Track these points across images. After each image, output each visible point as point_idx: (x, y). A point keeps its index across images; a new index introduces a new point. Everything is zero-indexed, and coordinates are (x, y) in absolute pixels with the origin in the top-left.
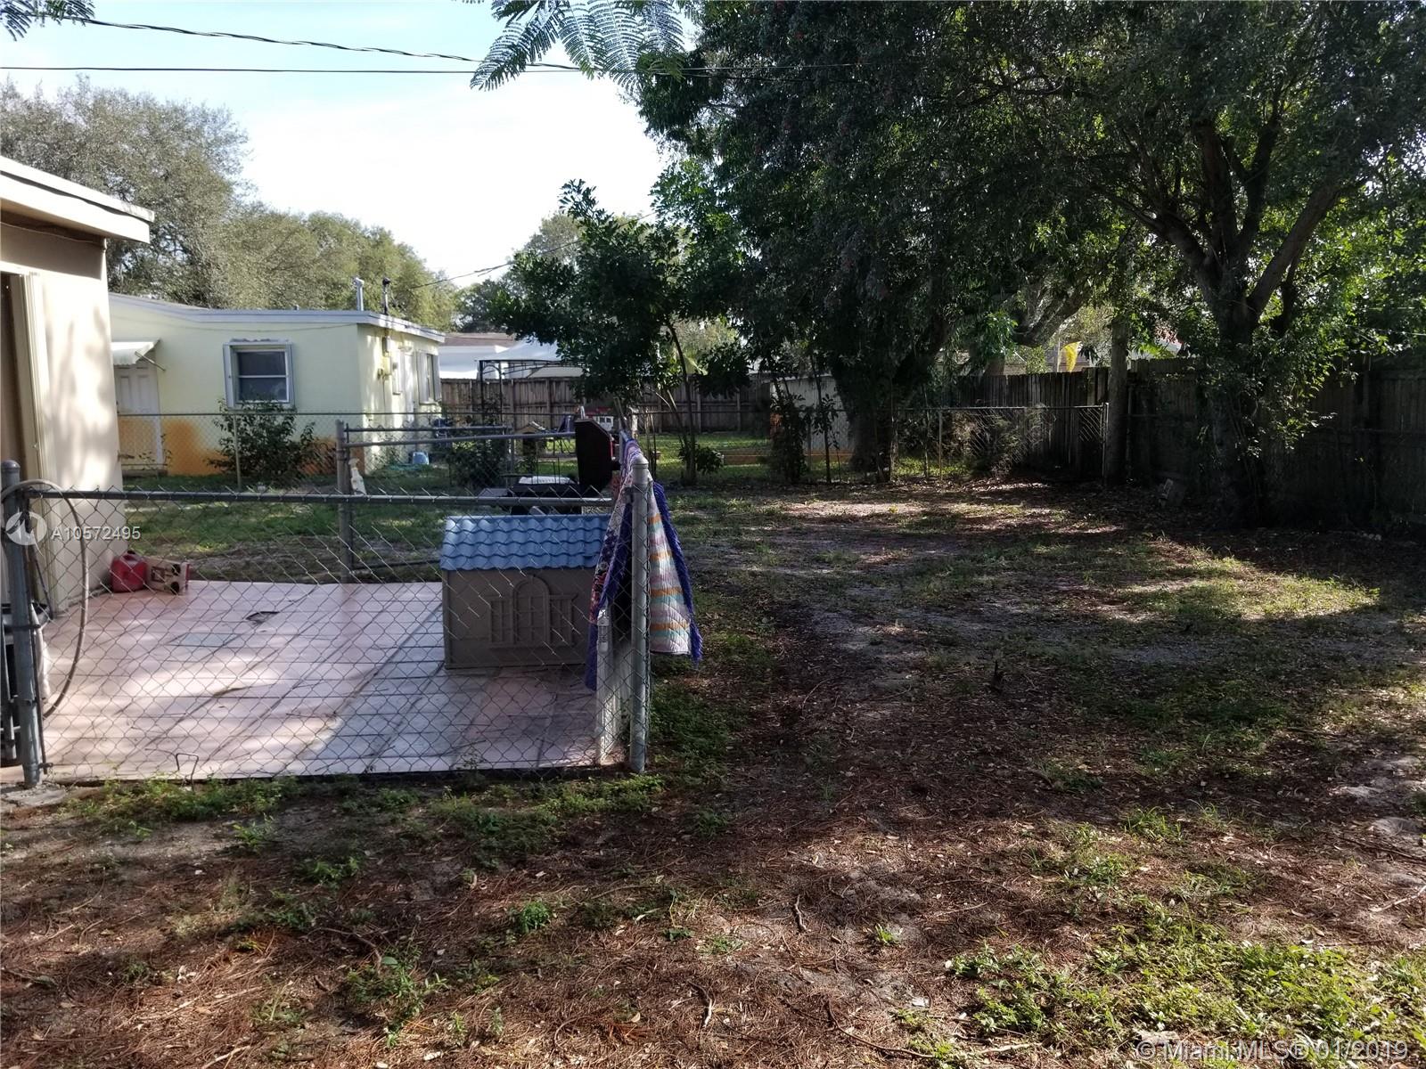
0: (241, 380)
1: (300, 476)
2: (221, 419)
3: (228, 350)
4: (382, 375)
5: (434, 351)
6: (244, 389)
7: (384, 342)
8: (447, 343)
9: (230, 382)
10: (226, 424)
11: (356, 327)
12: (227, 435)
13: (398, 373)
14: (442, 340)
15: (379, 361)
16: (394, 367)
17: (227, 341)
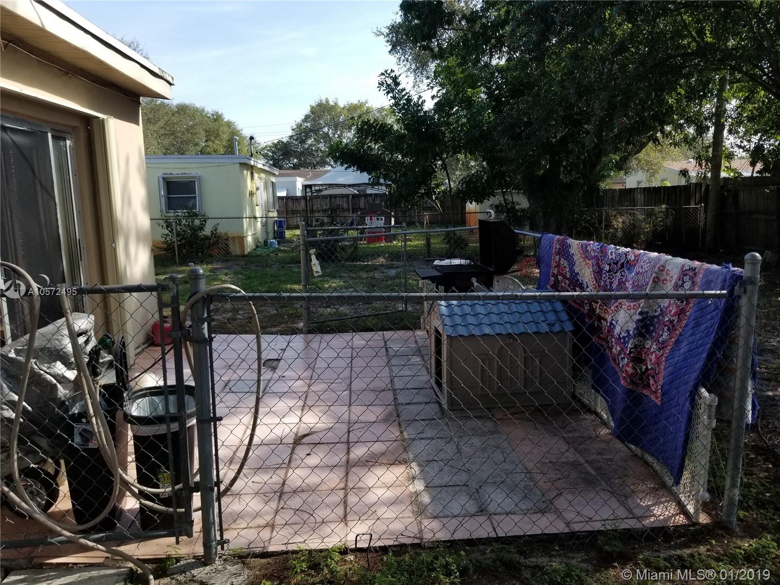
0: (169, 198)
1: (211, 256)
2: (162, 222)
3: (161, 180)
4: (252, 194)
5: (273, 179)
6: (171, 204)
7: (252, 174)
8: (280, 175)
9: (163, 199)
10: (165, 225)
11: (238, 165)
12: (167, 232)
13: (258, 192)
14: (277, 173)
15: (250, 186)
16: (258, 189)
17: (160, 174)
